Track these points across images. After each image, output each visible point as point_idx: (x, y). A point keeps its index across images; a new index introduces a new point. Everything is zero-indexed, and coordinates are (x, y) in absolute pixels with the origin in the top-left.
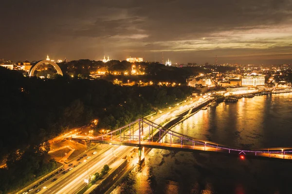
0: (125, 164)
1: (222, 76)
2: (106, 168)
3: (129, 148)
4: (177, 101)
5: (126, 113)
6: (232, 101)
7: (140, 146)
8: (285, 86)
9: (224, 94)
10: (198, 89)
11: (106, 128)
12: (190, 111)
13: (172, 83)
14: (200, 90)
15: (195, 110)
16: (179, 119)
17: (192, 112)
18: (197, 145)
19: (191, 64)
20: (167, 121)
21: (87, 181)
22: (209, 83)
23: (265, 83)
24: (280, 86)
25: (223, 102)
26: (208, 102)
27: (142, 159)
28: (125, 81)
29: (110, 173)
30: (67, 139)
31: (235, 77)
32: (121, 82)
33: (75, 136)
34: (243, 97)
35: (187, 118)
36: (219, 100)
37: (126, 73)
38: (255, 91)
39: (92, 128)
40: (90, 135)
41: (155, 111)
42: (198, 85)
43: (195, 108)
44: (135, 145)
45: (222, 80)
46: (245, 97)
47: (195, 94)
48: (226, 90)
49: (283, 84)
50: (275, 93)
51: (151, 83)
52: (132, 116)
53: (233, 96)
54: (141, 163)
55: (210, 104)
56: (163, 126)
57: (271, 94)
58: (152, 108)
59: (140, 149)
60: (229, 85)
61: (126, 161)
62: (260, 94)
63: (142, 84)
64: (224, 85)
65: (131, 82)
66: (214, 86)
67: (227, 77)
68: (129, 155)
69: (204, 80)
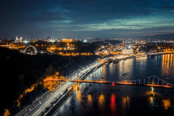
0: (72, 89)
1: (113, 48)
2: (67, 90)
3: (73, 83)
4: (90, 63)
5: (69, 69)
6: (116, 62)
7: (78, 82)
8: (143, 54)
9: (113, 58)
10: (100, 56)
11: (62, 76)
12: (97, 67)
13: (88, 53)
14: (101, 57)
15: (99, 67)
16: (92, 71)
17: (97, 68)
18: (98, 81)
19: (97, 39)
20: (86, 72)
21: (62, 94)
22: (106, 52)
23: (133, 52)
24: (140, 53)
25: (112, 62)
26: (105, 63)
27: (78, 87)
28: (65, 53)
29: (68, 91)
30: (48, 80)
31: (120, 48)
32: (63, 53)
33: (51, 79)
34: (122, 60)
35: (95, 71)
36: (110, 61)
37: (65, 49)
38: (128, 56)
39: (57, 76)
40: (56, 79)
41: (81, 68)
42: (101, 54)
43: (99, 66)
44: (76, 82)
45: (113, 50)
46: (123, 60)
47: (99, 59)
48: (114, 56)
49: (142, 52)
50: (137, 57)
51: (78, 54)
52: (72, 71)
53: (117, 60)
54: (78, 88)
55: (106, 64)
56: (85, 74)
57: (135, 58)
58: (79, 66)
59: (78, 83)
60: (116, 53)
61: (73, 88)
62: (130, 58)
63: (74, 55)
64: (114, 53)
65: (68, 53)
66: (108, 54)
67: (116, 48)
68: (73, 85)
69: (103, 51)
